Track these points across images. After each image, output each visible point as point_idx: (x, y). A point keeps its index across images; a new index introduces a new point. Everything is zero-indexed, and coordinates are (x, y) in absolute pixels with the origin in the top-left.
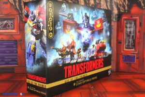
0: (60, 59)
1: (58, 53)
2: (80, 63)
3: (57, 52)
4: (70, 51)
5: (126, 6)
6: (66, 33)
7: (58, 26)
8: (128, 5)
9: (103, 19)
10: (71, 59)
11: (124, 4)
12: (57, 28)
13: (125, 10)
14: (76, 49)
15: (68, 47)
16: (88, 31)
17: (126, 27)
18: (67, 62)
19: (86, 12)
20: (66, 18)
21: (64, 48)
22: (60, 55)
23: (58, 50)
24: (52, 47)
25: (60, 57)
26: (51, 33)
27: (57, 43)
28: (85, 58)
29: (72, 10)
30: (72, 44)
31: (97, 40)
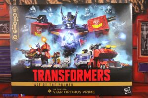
0: (26, 60)
1: (24, 55)
2: (58, 69)
3: (23, 53)
4: (41, 54)
5: (141, 5)
6: (35, 35)
7: (24, 29)
8: (143, 4)
9: (107, 17)
10: (43, 63)
11: (140, 2)
12: (23, 31)
13: (140, 10)
14: (51, 53)
15: (37, 50)
16: (73, 33)
17: (142, 30)
18: (36, 65)
19: (70, 11)
20: (36, 20)
21: (32, 51)
22: (26, 57)
23: (24, 52)
24: (17, 49)
25: (27, 59)
26: (16, 36)
27: (22, 45)
28: (69, 65)
29: (45, 11)
30: (45, 47)
31: (94, 44)
